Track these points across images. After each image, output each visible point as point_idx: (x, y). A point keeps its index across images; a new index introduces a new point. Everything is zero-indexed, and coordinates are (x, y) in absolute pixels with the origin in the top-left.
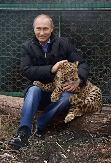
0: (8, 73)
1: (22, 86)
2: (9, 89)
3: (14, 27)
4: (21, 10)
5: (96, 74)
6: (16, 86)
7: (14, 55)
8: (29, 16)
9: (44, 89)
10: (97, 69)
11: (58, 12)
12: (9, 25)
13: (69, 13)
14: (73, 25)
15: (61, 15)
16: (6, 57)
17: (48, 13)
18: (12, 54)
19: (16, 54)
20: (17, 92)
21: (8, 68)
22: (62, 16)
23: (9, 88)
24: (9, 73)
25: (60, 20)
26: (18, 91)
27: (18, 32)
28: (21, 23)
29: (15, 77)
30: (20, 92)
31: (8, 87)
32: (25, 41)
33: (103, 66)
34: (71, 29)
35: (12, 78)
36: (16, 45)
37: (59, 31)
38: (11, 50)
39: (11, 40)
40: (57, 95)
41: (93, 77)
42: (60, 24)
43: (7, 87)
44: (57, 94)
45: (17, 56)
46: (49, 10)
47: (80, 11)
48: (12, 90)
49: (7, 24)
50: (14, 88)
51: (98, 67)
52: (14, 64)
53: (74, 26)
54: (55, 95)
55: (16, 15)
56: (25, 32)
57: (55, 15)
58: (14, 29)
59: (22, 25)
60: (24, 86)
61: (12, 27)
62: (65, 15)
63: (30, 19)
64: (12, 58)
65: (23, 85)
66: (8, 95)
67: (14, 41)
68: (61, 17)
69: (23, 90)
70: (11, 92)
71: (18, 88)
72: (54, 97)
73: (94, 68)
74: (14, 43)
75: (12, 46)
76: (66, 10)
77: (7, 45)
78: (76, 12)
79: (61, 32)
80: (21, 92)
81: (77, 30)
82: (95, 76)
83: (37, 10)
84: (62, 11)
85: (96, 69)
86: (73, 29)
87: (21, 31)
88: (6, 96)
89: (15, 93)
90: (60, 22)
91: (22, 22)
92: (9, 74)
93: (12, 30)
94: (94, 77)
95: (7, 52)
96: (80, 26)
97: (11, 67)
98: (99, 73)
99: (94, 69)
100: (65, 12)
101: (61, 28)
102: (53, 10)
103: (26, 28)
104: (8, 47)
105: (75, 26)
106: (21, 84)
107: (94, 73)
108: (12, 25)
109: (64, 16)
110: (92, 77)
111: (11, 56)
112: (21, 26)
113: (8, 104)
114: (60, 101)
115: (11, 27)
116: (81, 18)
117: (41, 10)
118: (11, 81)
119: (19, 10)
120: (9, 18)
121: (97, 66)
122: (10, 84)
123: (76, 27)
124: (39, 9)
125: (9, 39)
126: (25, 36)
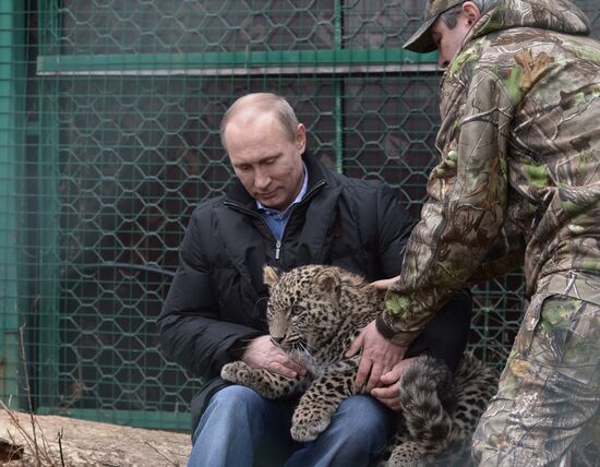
0: (126, 331)
1: (184, 387)
2: (130, 401)
3: (152, 145)
4: (181, 76)
5: (492, 333)
6: (160, 385)
7: (152, 256)
8: (212, 99)
9: (272, 390)
10: (498, 311)
11: (333, 79)
12: (131, 137)
13: (376, 83)
14: (393, 135)
15: (342, 94)
16: (118, 268)
17: (290, 86)
18: (143, 253)
19: (161, 252)
20: (165, 413)
21: (126, 311)
22: (347, 96)
23: (133, 395)
24: (133, 331)
25: (339, 114)
26: (171, 409)
27: (168, 163)
28: (181, 129)
29: (155, 349)
30: (177, 411)
31: (128, 391)
32: (195, 202)
33: (522, 299)
34: (387, 147)
35: (144, 352)
36: (162, 219)
37: (334, 160)
38: (138, 236)
39: (139, 196)
40: (321, 410)
41: (479, 345)
42: (339, 130)
43: (124, 391)
44: (324, 406)
45: (166, 264)
46: (295, 76)
47: (421, 78)
48: (143, 403)
49: (124, 134)
50: (152, 394)
51: (500, 306)
52: (150, 296)
53: (395, 135)
54: (312, 410)
55: (158, 95)
56: (196, 164)
57: (317, 94)
58: (153, 151)
59: (186, 135)
60: (193, 387)
61: (142, 146)
62: (358, 94)
63: (215, 113)
64: (143, 271)
65: (190, 384)
66: (126, 425)
67: (151, 201)
68: (343, 102)
69: (188, 401)
70: (142, 412)
71: (167, 393)
72: (308, 418)
73: (483, 308)
74: (154, 210)
75: (142, 221)
76: (363, 75)
77: (125, 220)
78: (406, 79)
79: (344, 163)
80: (182, 409)
81: (408, 152)
82: (489, 343)
83: (245, 76)
84: (345, 79)
85: (491, 313)
86: (394, 149)
87: (179, 160)
88: (119, 428)
89: (157, 415)
90: (338, 123)
91: (184, 124)
92: (133, 338)
93: (144, 158)
94: (485, 345)
95: (125, 248)
96: (421, 137)
97: (141, 306)
98: (506, 331)
99: (483, 312)
100: (359, 79)
101: (344, 146)
102: (309, 76)
103: (199, 147)
104: (127, 226)
105: (403, 137)
106: (183, 379)
107: (482, 331)
108: (143, 136)
109: (354, 96)
110: (475, 346)
111: (140, 262)
112: (180, 143)
113: (127, 460)
114: (333, 436)
115: (138, 144)
116: (427, 104)
117: (261, 76)
118: (138, 367)
119: (172, 76)
120: (132, 109)
121: (494, 302)
122: (137, 378)
123: (404, 143)
124: (254, 72)
125: (131, 194)
126: (195, 179)
